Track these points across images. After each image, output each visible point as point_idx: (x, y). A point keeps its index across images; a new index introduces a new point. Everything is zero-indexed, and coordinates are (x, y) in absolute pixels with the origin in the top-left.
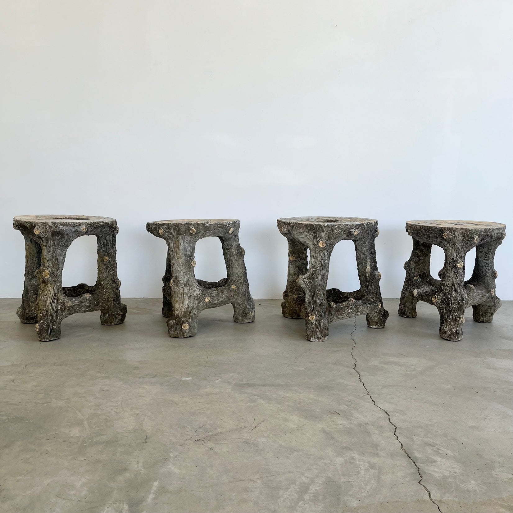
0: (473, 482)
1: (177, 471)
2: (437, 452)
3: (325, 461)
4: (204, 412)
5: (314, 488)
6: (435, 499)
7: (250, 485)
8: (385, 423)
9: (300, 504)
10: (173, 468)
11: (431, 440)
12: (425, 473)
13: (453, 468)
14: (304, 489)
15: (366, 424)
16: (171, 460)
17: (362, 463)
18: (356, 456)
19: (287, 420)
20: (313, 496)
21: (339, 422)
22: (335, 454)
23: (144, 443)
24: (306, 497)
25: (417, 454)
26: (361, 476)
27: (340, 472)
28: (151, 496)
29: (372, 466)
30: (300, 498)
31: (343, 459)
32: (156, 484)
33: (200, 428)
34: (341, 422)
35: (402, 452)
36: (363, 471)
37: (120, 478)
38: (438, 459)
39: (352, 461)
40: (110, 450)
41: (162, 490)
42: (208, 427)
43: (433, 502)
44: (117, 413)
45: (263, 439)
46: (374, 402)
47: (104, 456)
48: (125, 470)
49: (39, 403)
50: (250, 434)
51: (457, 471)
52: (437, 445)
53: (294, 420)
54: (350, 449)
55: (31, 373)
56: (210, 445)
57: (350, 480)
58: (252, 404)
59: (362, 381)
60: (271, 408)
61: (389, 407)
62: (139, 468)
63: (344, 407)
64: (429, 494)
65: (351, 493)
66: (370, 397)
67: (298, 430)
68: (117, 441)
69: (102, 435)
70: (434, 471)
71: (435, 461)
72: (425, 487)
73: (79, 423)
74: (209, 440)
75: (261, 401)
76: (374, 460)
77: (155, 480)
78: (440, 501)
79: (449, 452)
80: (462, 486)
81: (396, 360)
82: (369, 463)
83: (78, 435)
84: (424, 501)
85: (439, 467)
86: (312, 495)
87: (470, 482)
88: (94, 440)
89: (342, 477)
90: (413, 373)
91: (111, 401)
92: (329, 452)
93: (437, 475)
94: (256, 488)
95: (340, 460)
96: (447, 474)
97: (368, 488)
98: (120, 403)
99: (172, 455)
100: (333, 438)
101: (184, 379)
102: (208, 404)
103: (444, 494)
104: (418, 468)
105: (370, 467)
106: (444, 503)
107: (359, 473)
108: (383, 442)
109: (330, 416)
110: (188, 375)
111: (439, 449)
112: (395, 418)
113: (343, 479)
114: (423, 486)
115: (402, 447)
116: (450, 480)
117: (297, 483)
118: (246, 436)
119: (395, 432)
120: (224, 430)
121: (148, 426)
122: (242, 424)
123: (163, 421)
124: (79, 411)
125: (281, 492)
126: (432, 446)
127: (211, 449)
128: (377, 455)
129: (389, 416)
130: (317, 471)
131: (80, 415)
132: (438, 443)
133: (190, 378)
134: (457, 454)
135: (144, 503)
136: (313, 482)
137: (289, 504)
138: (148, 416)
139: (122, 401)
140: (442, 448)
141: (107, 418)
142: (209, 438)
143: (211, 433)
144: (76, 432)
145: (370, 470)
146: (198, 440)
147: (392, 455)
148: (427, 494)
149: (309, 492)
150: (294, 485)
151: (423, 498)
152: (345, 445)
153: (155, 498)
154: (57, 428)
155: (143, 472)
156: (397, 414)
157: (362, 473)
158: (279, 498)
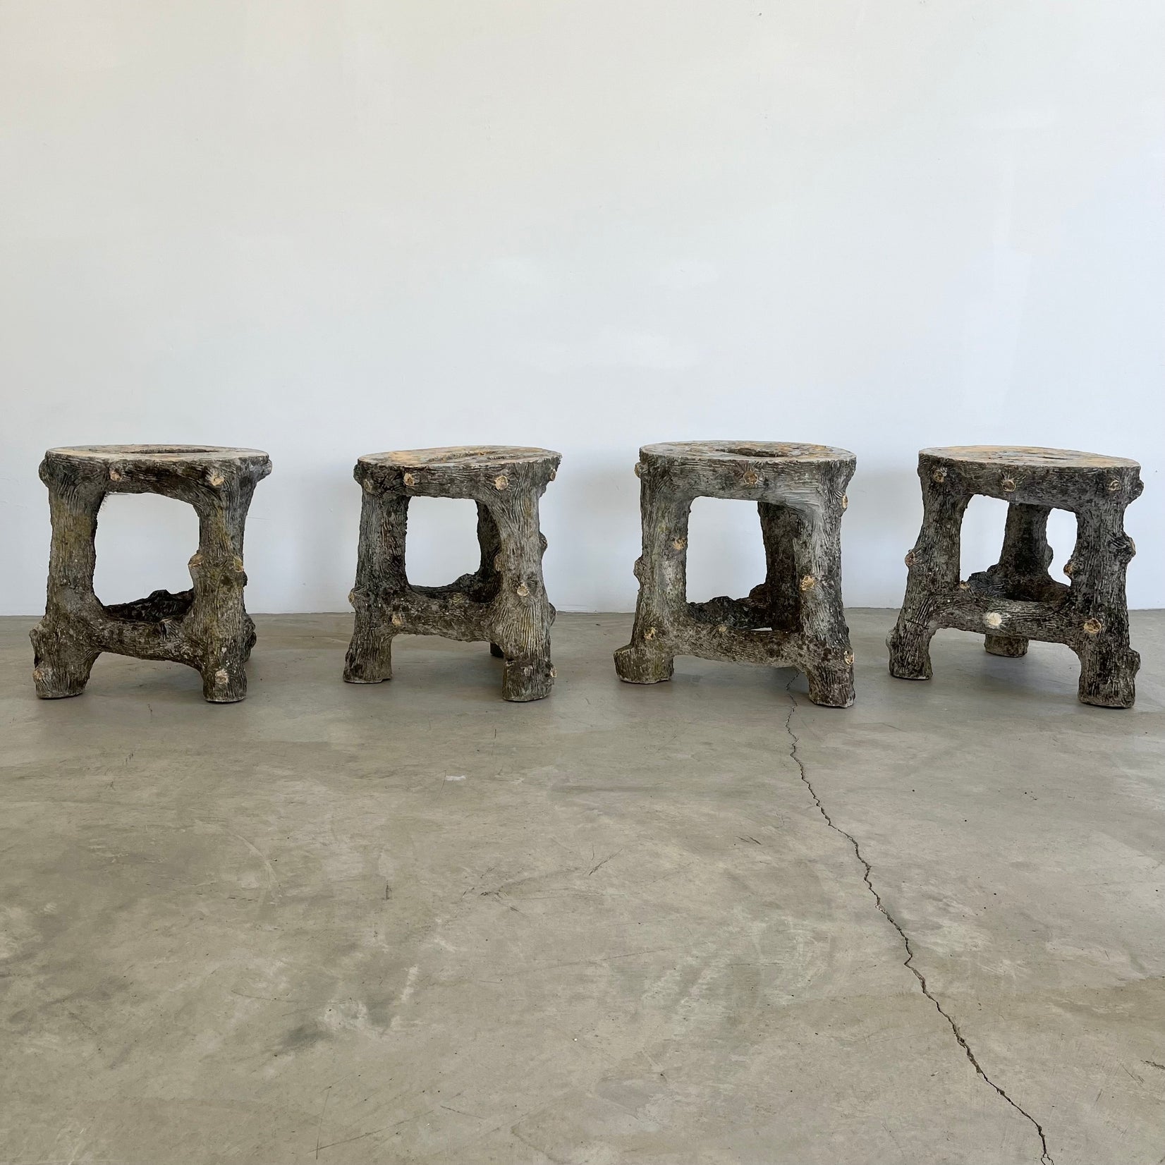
0: (1007, 962)
1: (451, 948)
2: (945, 911)
3: (731, 928)
4: (494, 841)
5: (708, 975)
6: (932, 991)
7: (590, 971)
8: (848, 859)
9: (683, 1002)
10: (443, 943)
11: (936, 890)
12: (918, 947)
13: (971, 938)
14: (690, 977)
15: (810, 861)
16: (439, 930)
17: (799, 931)
18: (790, 920)
19: (657, 855)
20: (706, 989)
21: (759, 858)
22: (749, 916)
23: (383, 899)
24: (694, 990)
25: (906, 915)
26: (797, 954)
27: (758, 947)
28: (408, 991)
29: (819, 937)
30: (684, 993)
31: (764, 925)
32: (414, 971)
33: (490, 870)
34: (762, 857)
35: (878, 911)
36: (801, 945)
37: (346, 961)
38: (945, 922)
39: (781, 928)
40: (320, 911)
41: (426, 981)
42: (503, 869)
43: (929, 997)
44: (324, 844)
45: (610, 891)
46: (829, 819)
47: (311, 922)
48: (353, 947)
49: (170, 827)
50: (587, 881)
51: (980, 943)
52: (946, 897)
53: (672, 854)
54: (778, 907)
55: (144, 770)
56: (510, 901)
57: (776, 961)
58: (589, 826)
59: (806, 779)
60: (627, 832)
61: (858, 830)
62: (380, 944)
63: (768, 830)
64: (923, 983)
65: (778, 982)
66: (822, 810)
67: (678, 872)
68: (332, 897)
69: (301, 886)
70: (936, 944)
71: (939, 927)
72: (915, 972)
73: (256, 864)
74: (508, 893)
75: (605, 820)
76: (825, 927)
77: (412, 965)
78: (942, 995)
79: (968, 910)
80: (985, 969)
81: (878, 736)
82: (814, 931)
83: (255, 885)
84: (913, 995)
85: (945, 936)
86: (704, 987)
87: (1002, 962)
88: (288, 895)
89: (762, 956)
90: (911, 762)
91: (309, 823)
92: (738, 911)
93: (940, 950)
94: (600, 976)
95: (758, 927)
96: (958, 948)
97: (811, 973)
98: (328, 827)
99: (439, 921)
100: (746, 888)
101: (450, 778)
102: (501, 826)
103: (951, 982)
104: (907, 939)
105: (814, 938)
106: (949, 997)
107: (794, 948)
108: (842, 894)
109: (741, 846)
110: (458, 771)
111: (948, 905)
112: (868, 849)
113: (763, 960)
114: (913, 969)
115: (878, 903)
116: (963, 958)
117: (678, 967)
118: (579, 884)
119: (867, 875)
120: (536, 874)
121: (388, 867)
122: (571, 863)
123: (416, 860)
124: (252, 843)
125: (647, 984)
126: (935, 899)
127: (512, 909)
128: (830, 917)
129: (857, 846)
130: (715, 946)
131: (253, 850)
132: (950, 894)
133: (463, 777)
134: (982, 914)
135: (395, 1003)
136: (706, 964)
137: (662, 1002)
138: (387, 850)
139: (332, 822)
140: (954, 904)
141: (307, 854)
142: (508, 889)
143: (510, 880)
144: (250, 880)
145: (816, 943)
146: (487, 894)
147: (859, 917)
148: (919, 982)
149: (700, 981)
150: (673, 971)
151: (910, 989)
152: (768, 899)
153: (416, 994)
154: (213, 874)
155: (387, 950)
156: (872, 843)
157: (801, 948)
158: (645, 992)
